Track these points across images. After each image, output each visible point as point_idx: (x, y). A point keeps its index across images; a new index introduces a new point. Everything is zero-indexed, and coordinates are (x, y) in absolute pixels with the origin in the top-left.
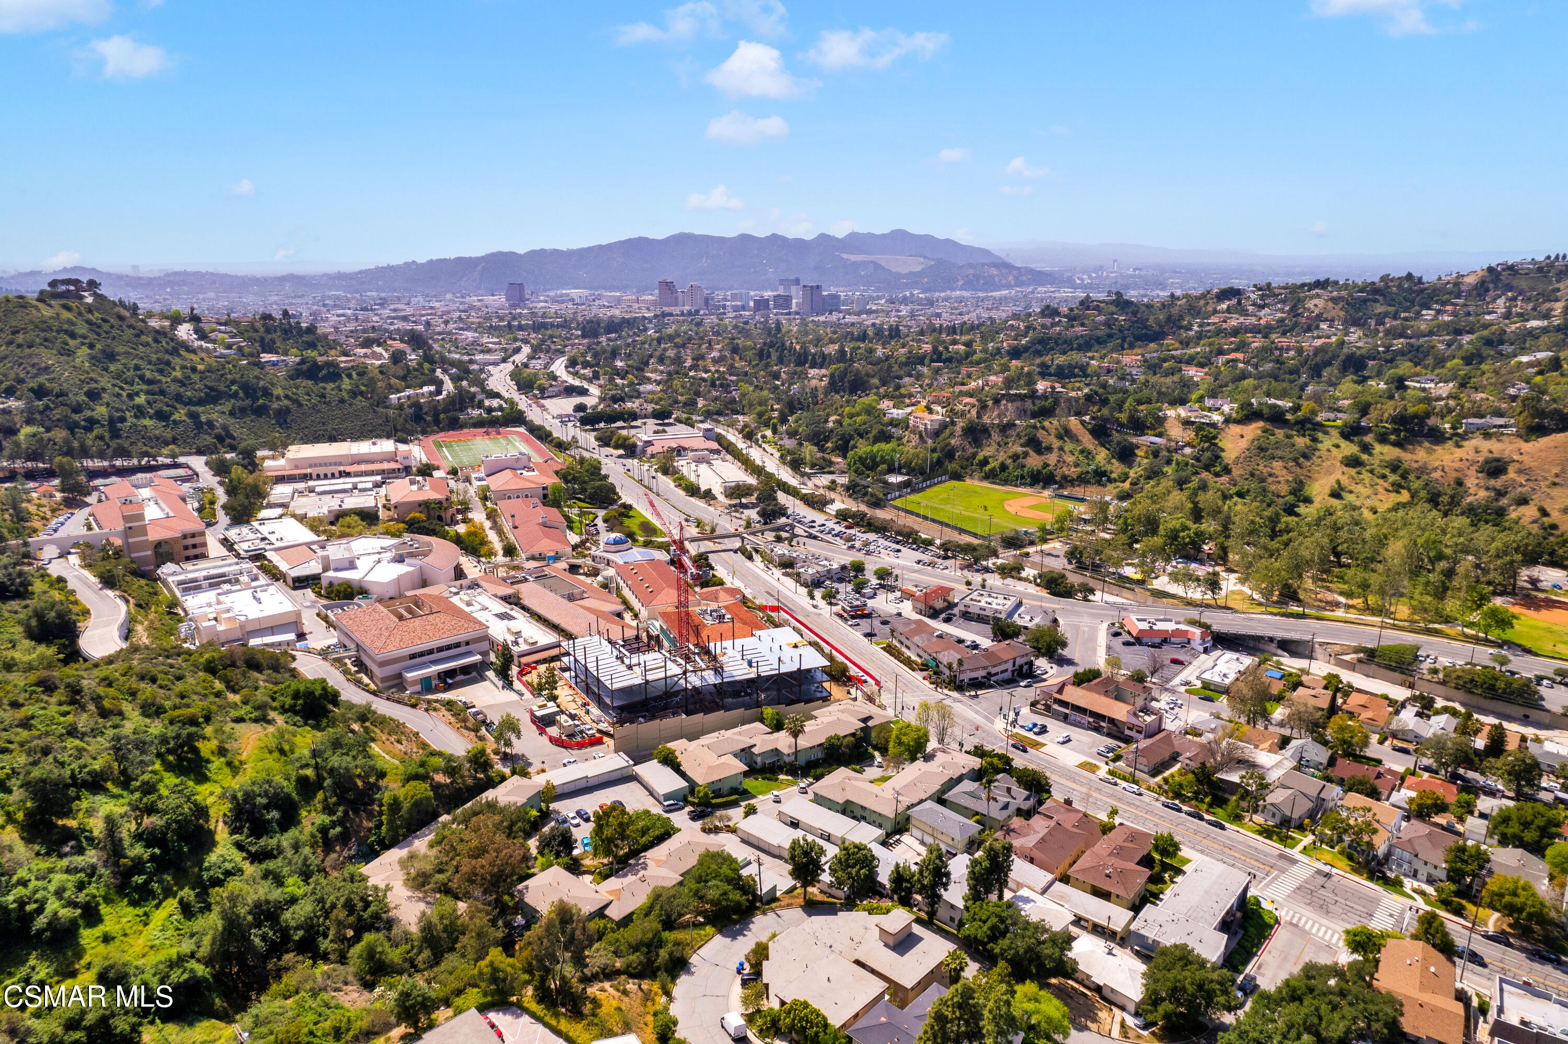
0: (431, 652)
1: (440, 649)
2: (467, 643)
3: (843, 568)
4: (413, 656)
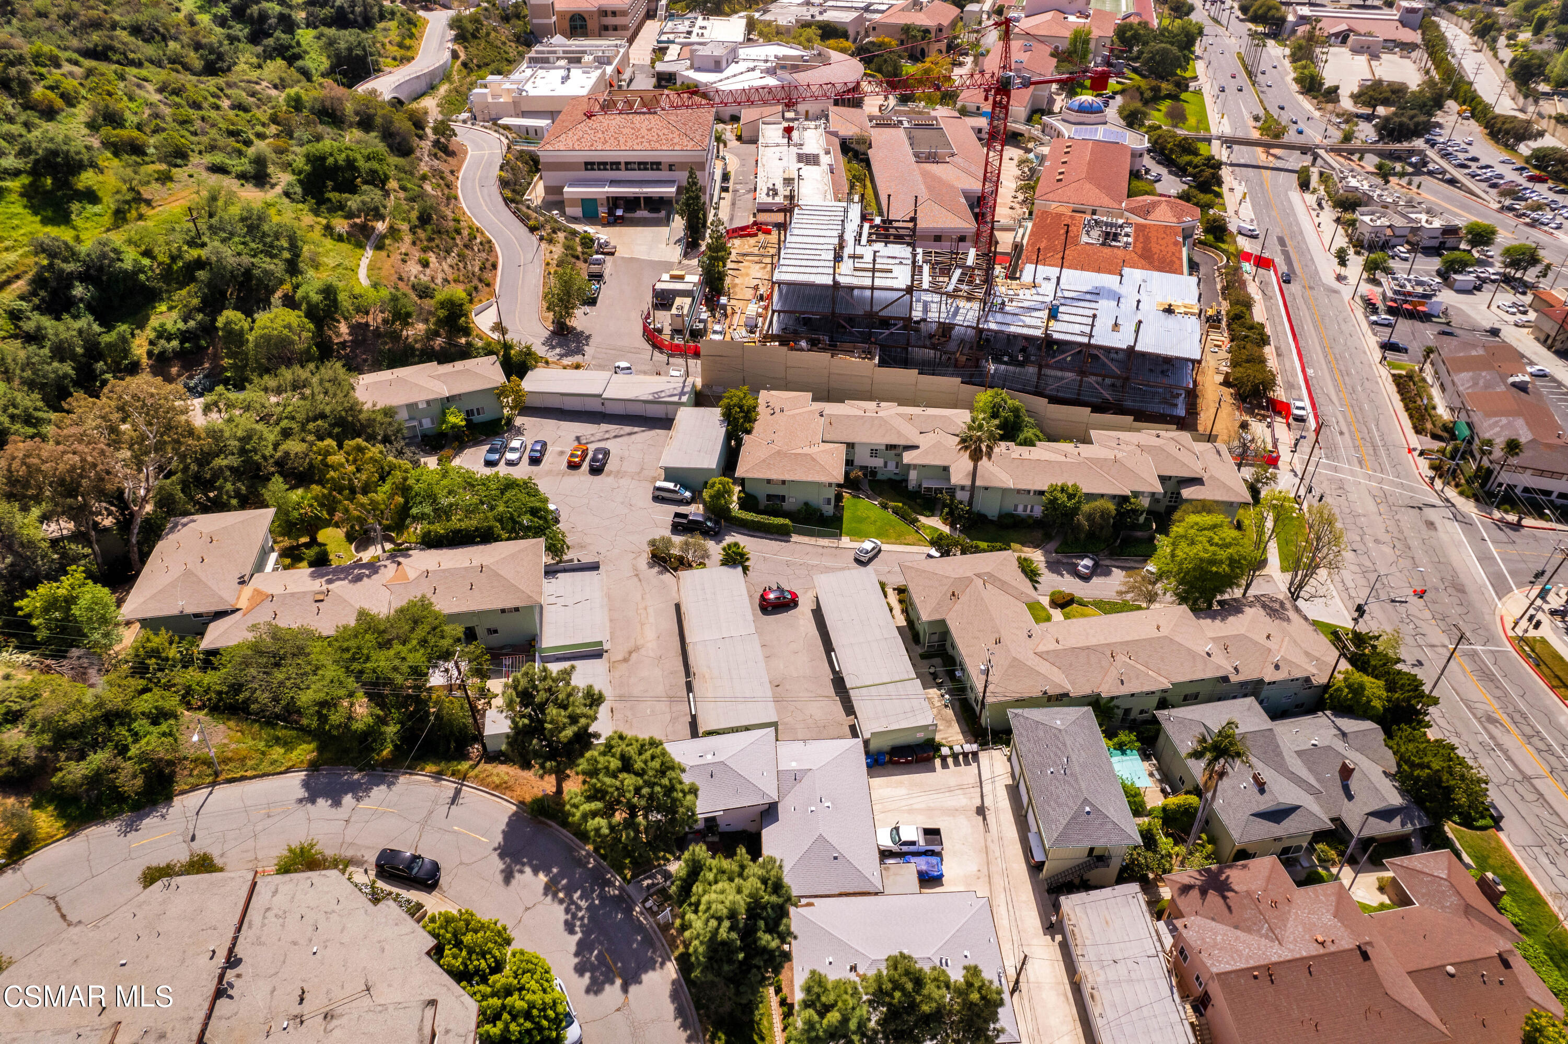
0: (615, 166)
1: (628, 166)
2: (671, 167)
3: (1450, 231)
4: (589, 166)
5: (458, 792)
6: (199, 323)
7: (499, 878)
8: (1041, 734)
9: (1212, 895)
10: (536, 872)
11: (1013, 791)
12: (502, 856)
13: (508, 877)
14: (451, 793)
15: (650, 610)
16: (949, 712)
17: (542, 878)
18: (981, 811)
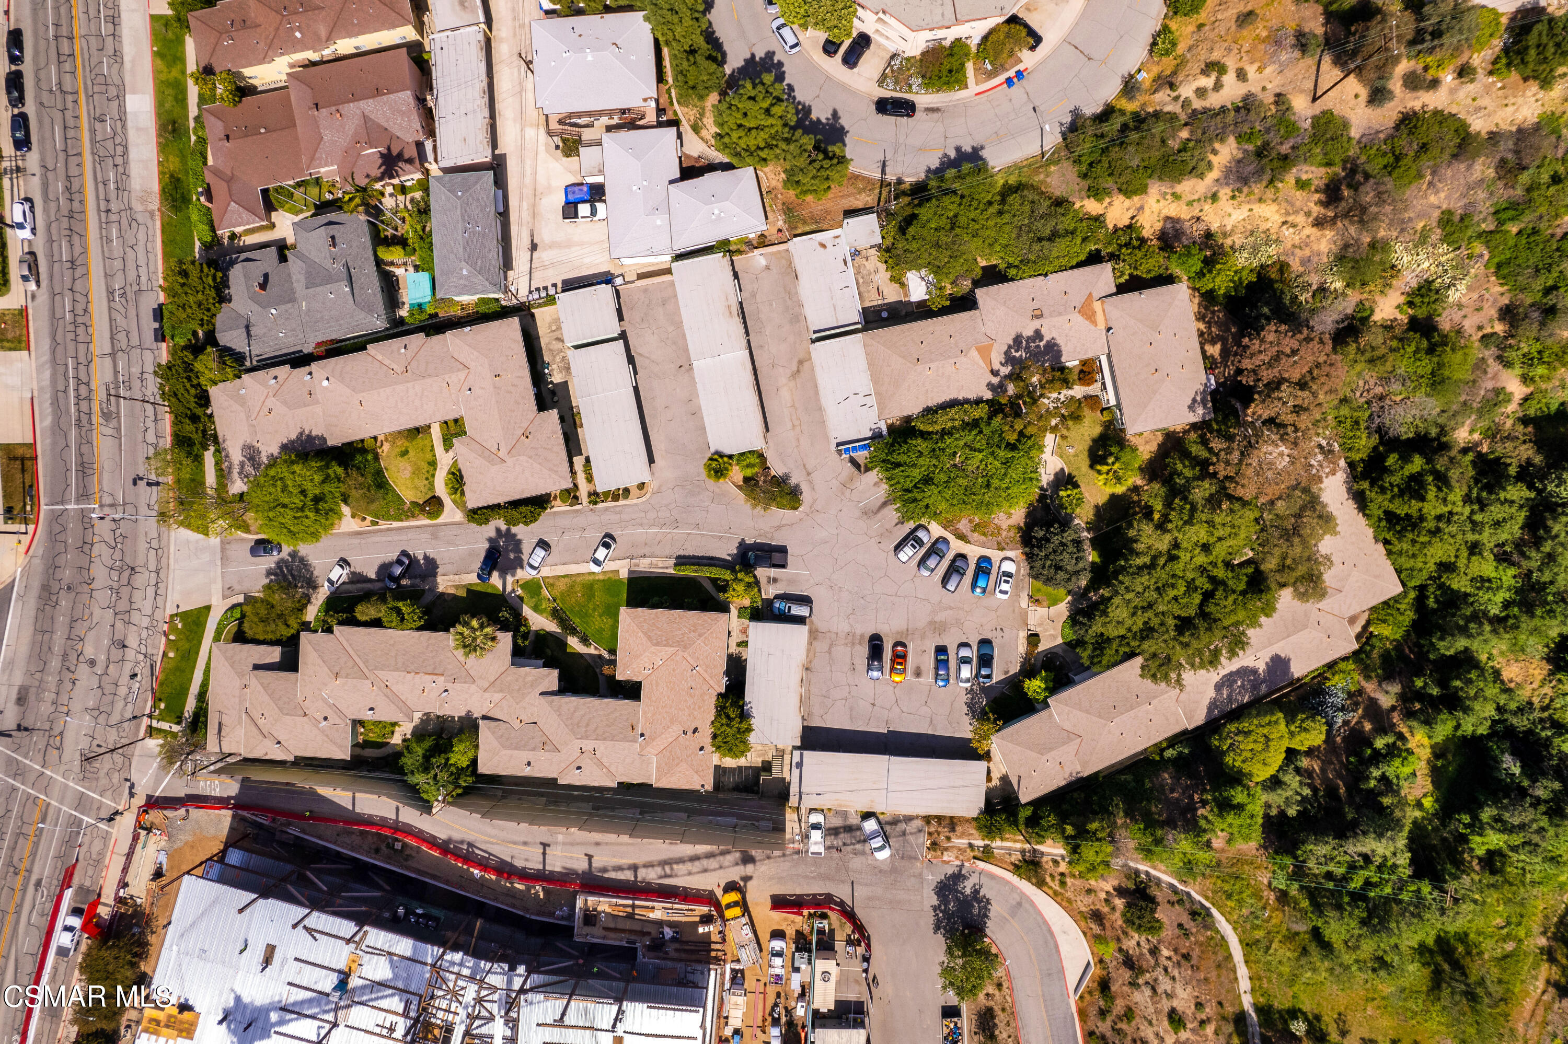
5: (883, 172)
6: (1368, 778)
7: (840, 113)
8: (479, 263)
9: (395, 152)
10: (818, 120)
11: (507, 263)
12: (843, 128)
13: (835, 114)
14: (888, 170)
15: (789, 426)
16: (546, 359)
17: (814, 116)
18: (534, 247)
